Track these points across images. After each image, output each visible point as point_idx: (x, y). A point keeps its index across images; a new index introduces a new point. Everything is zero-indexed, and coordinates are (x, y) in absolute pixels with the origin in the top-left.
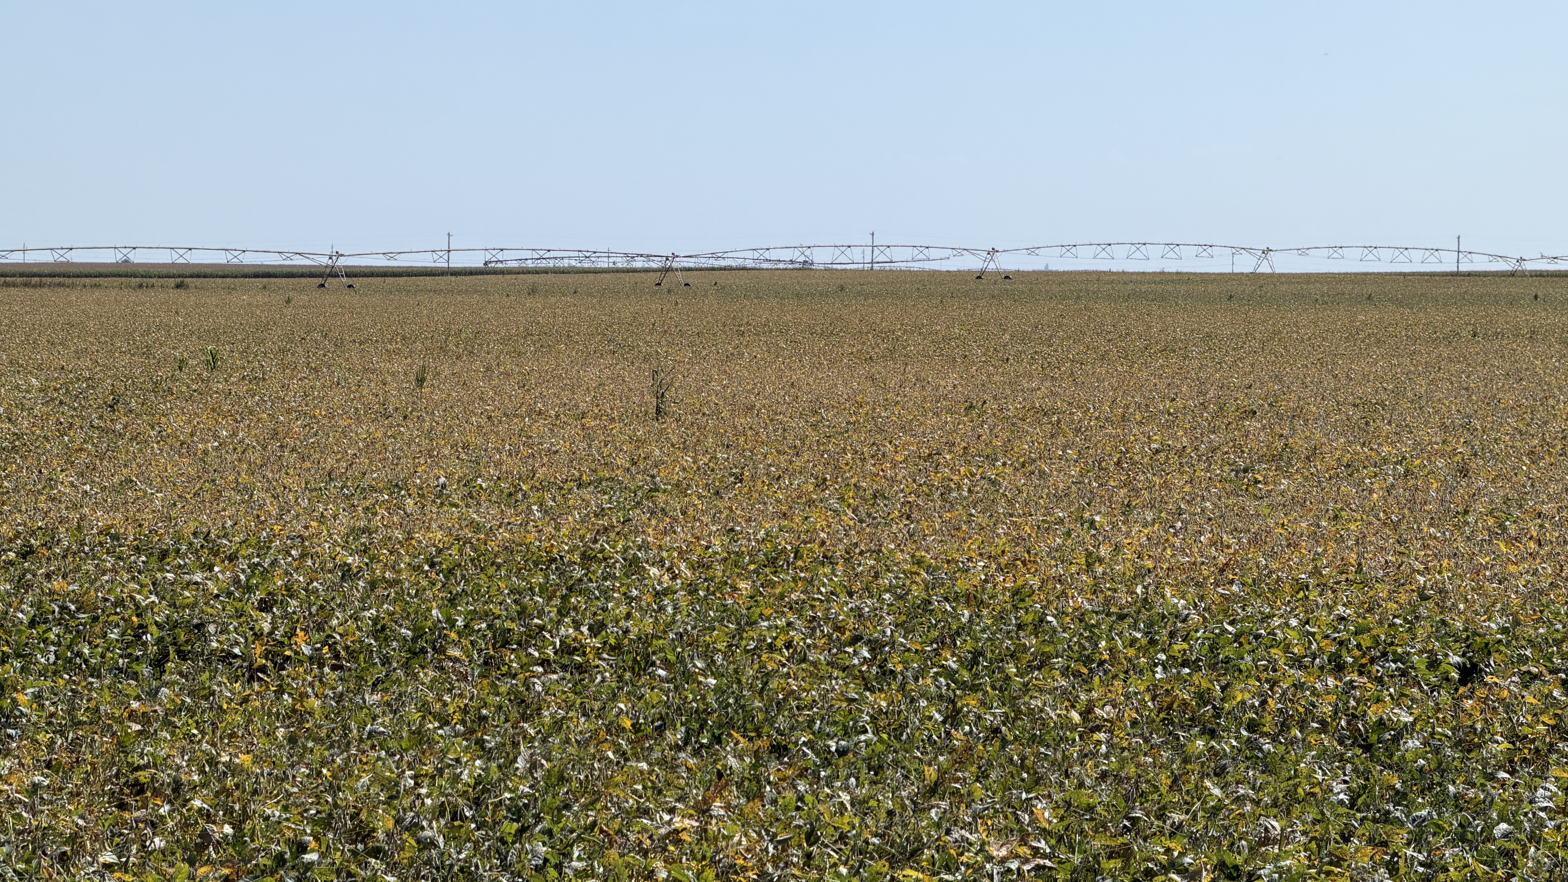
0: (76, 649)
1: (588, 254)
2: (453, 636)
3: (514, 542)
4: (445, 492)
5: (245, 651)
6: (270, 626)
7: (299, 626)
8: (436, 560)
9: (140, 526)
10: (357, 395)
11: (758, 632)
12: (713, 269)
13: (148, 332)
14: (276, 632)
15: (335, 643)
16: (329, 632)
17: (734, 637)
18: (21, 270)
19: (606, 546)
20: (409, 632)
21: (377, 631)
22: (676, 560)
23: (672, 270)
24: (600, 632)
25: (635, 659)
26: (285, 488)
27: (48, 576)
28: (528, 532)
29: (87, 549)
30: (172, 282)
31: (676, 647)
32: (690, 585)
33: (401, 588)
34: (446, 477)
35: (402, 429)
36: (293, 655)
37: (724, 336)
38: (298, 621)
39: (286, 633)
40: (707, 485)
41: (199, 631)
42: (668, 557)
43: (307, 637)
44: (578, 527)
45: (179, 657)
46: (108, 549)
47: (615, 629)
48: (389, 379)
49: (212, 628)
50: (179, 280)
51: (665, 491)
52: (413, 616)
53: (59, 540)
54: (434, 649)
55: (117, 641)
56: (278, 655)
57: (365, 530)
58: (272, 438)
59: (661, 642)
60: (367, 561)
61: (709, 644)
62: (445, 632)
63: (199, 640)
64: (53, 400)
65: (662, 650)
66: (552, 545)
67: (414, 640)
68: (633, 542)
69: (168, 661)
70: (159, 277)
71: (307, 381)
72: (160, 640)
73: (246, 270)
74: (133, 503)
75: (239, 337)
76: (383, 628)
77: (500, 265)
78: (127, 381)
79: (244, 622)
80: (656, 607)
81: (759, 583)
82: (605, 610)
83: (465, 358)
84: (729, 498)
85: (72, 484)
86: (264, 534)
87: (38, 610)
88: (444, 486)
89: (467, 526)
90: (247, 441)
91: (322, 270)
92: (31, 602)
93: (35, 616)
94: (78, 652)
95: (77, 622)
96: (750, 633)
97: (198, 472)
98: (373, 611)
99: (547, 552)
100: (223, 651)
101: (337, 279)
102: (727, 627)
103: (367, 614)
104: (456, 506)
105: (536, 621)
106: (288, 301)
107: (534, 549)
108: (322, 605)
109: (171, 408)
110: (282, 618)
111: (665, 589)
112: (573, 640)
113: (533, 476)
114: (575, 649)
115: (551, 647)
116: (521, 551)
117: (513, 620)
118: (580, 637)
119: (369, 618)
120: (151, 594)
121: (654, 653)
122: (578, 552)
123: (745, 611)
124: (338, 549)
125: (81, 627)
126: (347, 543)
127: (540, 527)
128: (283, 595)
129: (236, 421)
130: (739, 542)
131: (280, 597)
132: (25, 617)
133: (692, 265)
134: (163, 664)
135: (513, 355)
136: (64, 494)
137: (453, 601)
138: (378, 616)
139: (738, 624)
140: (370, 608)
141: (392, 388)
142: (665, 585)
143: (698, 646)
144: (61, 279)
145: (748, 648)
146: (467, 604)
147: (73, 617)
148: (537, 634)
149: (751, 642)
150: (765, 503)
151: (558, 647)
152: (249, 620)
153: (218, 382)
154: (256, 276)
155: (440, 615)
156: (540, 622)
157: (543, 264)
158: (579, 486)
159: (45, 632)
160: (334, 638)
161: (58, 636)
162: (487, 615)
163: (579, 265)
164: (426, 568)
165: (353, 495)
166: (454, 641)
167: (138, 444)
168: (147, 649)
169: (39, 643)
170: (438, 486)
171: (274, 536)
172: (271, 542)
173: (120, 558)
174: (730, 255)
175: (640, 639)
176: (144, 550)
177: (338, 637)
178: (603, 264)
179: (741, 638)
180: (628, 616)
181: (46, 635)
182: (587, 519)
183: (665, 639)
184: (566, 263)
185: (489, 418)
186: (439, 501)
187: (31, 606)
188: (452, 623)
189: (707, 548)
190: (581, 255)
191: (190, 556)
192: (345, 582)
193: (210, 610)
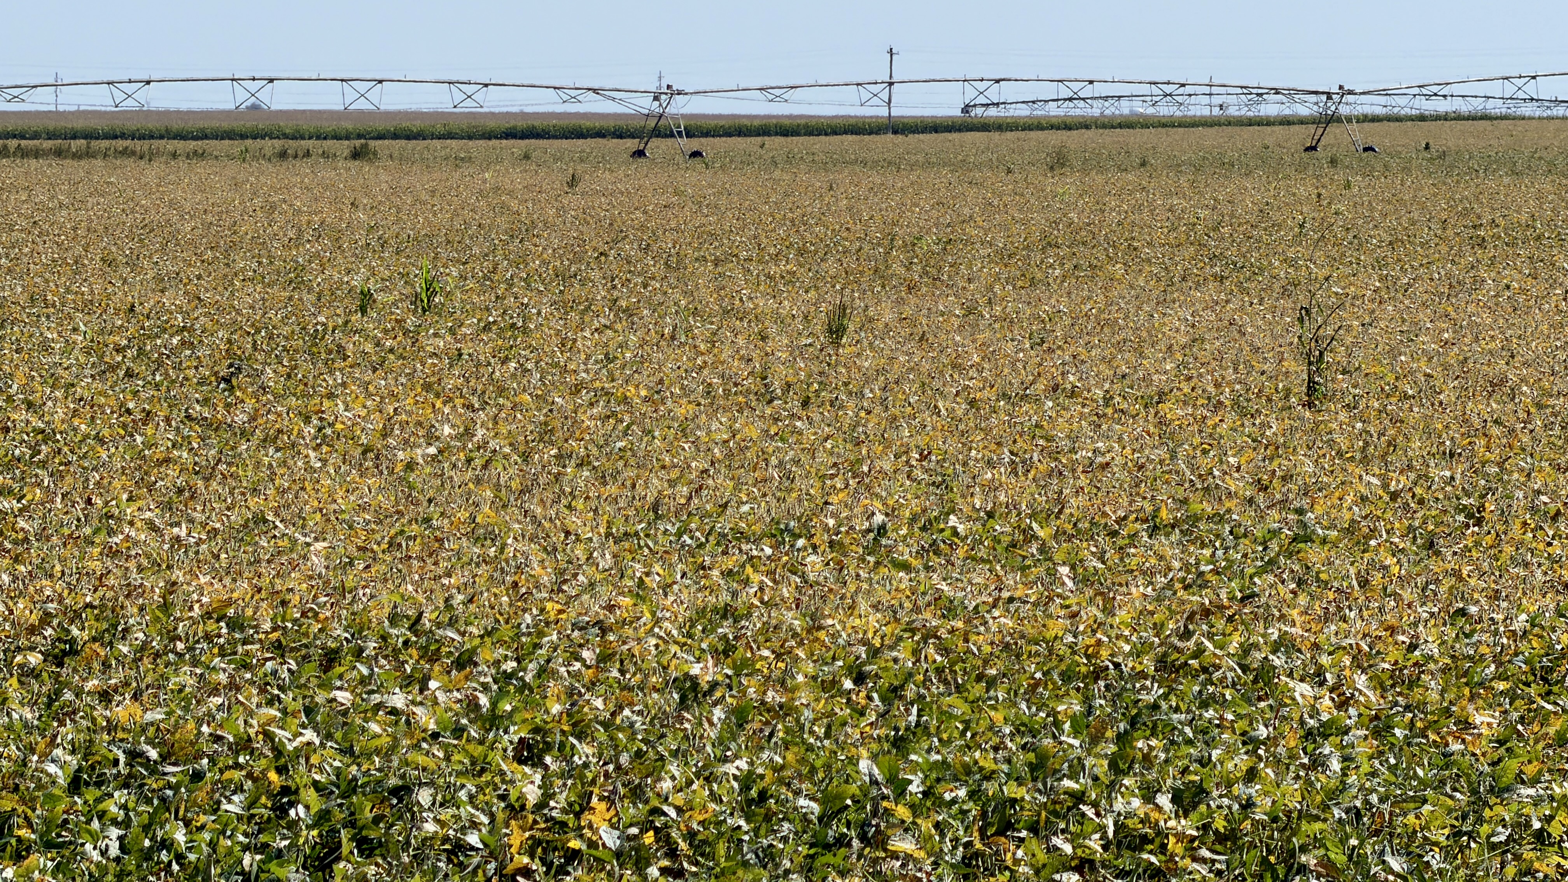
0: (160, 834)
1: (1168, 89)
2: (902, 812)
3: (1023, 637)
4: (884, 541)
5: (491, 841)
6: (540, 792)
7: (596, 791)
8: (868, 668)
9: (284, 603)
10: (709, 359)
11: (1514, 807)
12: (1422, 118)
13: (298, 241)
14: (552, 804)
15: (666, 826)
16: (655, 803)
17: (1464, 817)
18: (51, 125)
19: (1207, 643)
20: (815, 807)
21: (750, 802)
22: (1347, 673)
23: (1339, 120)
24: (1195, 806)
25: (1264, 861)
26: (568, 533)
27: (105, 697)
28: (1050, 616)
29: (180, 646)
30: (344, 147)
31: (1348, 837)
32: (1377, 717)
33: (798, 720)
34: (887, 515)
35: (799, 424)
36: (584, 847)
37: (1444, 249)
38: (593, 782)
39: (570, 805)
40: (1411, 529)
41: (400, 801)
42: (1333, 666)
43: (612, 812)
44: (1150, 608)
45: (361, 853)
46: (221, 648)
47: (1226, 801)
48: (773, 330)
49: (424, 796)
50: (358, 143)
51: (1324, 541)
52: (821, 775)
53: (126, 630)
54: (863, 838)
55: (240, 818)
56: (555, 849)
57: (726, 612)
58: (541, 440)
59: (1318, 826)
60: (729, 672)
61: (1415, 832)
62: (885, 804)
63: (400, 818)
64: (114, 368)
65: (1318, 842)
66: (1099, 642)
67: (825, 820)
68: (1264, 636)
69: (338, 859)
70: (318, 138)
71: (609, 332)
72: (323, 816)
73: (492, 124)
74: (269, 562)
75: (476, 250)
76: (763, 796)
77: (992, 112)
78: (258, 331)
79: (488, 784)
80: (1306, 761)
81: (1515, 715)
82: (1204, 762)
83: (924, 290)
84: (1455, 553)
85: (151, 526)
86: (528, 618)
87: (85, 758)
88: (882, 530)
89: (929, 604)
90: (492, 444)
91: (639, 123)
92: (72, 742)
93: (80, 770)
94: (163, 841)
95: (161, 783)
96: (1499, 809)
97: (397, 503)
98: (743, 764)
99: (1088, 657)
100: (446, 839)
101: (669, 141)
102: (1451, 797)
103: (730, 769)
104: (905, 567)
105: (1067, 783)
106: (573, 182)
107: (1063, 650)
108: (639, 750)
109: (344, 385)
110: (562, 775)
111: (1323, 725)
112: (1142, 822)
113: (1060, 512)
114: (1145, 839)
115: (1097, 836)
116: (1037, 654)
117: (1020, 781)
118: (1154, 815)
119: (735, 778)
120: (305, 728)
121: (1304, 849)
122: (1152, 655)
123: (1487, 769)
124: (674, 648)
125: (169, 793)
126: (690, 636)
127: (1075, 608)
128: (563, 732)
129: (469, 407)
130: (1476, 637)
131: (558, 737)
132: (60, 773)
133: (1379, 111)
134: (329, 866)
135: (1020, 283)
136: (136, 543)
137: (900, 744)
138: (750, 773)
139: (1474, 792)
140: (737, 757)
141: (779, 343)
142: (1325, 717)
143: (1391, 835)
144: (128, 143)
145: (1494, 839)
146: (929, 751)
147: (153, 772)
148: (1069, 809)
149: (1500, 829)
150: (1526, 565)
151: (1111, 834)
152: (497, 779)
153: (436, 335)
154: (510, 134)
155: (876, 771)
156: (1076, 786)
157: (1078, 110)
158: (1154, 531)
159: (98, 800)
160: (665, 814)
161: (124, 807)
162: (968, 772)
163: (1151, 111)
164: (848, 684)
165: (701, 546)
166: (903, 822)
167: (278, 450)
168: (297, 835)
169: (89, 822)
170: (869, 530)
171: (547, 624)
172: (541, 634)
173: (246, 666)
174: (1456, 89)
175: (1275, 820)
176: (292, 650)
177: (673, 813)
178: (1199, 108)
179: (1480, 820)
180: (1251, 775)
181: (101, 807)
182: (1169, 593)
183: (1325, 820)
184: (1125, 108)
185: (972, 403)
186: (871, 559)
187: (73, 752)
188: (900, 789)
189: (1412, 647)
190: (1155, 90)
191: (383, 662)
192: (687, 709)
193: (421, 759)
